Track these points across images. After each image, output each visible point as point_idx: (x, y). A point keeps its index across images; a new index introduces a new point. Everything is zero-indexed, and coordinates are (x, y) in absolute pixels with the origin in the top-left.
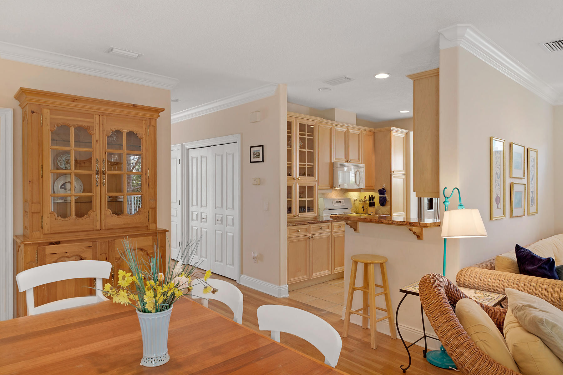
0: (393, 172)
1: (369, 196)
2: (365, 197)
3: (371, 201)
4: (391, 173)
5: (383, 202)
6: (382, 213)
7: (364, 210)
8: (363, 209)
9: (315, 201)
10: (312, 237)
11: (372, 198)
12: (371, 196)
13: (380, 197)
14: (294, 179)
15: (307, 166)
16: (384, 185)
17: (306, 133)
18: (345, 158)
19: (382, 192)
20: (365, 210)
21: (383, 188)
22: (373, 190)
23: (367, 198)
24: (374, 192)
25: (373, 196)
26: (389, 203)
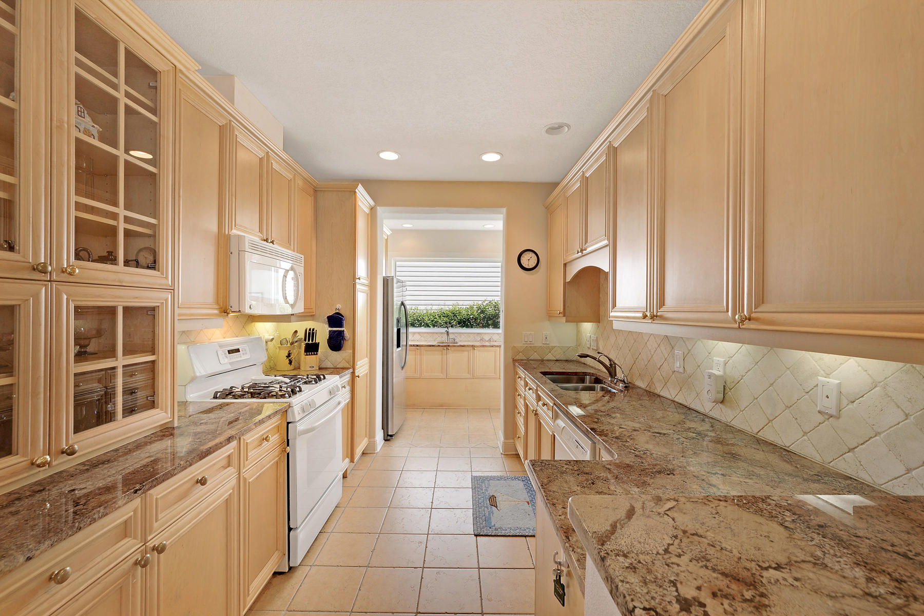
0: (359, 279)
1: (306, 330)
2: (296, 332)
3: (309, 341)
4: (354, 280)
5: (336, 342)
6: (332, 366)
7: (290, 362)
8: (290, 360)
9: (160, 366)
10: (160, 549)
11: (311, 334)
12: (310, 330)
13: (330, 331)
14: (40, 269)
15: (122, 226)
16: (339, 306)
17: (123, 87)
18: (261, 231)
19: (335, 320)
20: (293, 361)
21: (337, 311)
22: (312, 315)
23: (301, 335)
24: (313, 320)
25: (313, 330)
26: (347, 345)
